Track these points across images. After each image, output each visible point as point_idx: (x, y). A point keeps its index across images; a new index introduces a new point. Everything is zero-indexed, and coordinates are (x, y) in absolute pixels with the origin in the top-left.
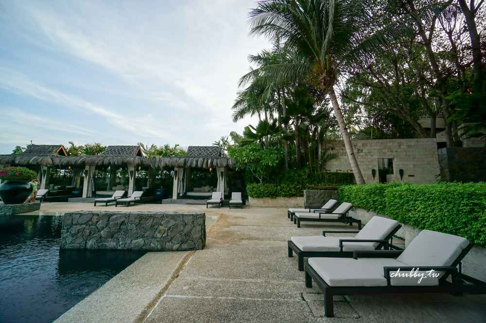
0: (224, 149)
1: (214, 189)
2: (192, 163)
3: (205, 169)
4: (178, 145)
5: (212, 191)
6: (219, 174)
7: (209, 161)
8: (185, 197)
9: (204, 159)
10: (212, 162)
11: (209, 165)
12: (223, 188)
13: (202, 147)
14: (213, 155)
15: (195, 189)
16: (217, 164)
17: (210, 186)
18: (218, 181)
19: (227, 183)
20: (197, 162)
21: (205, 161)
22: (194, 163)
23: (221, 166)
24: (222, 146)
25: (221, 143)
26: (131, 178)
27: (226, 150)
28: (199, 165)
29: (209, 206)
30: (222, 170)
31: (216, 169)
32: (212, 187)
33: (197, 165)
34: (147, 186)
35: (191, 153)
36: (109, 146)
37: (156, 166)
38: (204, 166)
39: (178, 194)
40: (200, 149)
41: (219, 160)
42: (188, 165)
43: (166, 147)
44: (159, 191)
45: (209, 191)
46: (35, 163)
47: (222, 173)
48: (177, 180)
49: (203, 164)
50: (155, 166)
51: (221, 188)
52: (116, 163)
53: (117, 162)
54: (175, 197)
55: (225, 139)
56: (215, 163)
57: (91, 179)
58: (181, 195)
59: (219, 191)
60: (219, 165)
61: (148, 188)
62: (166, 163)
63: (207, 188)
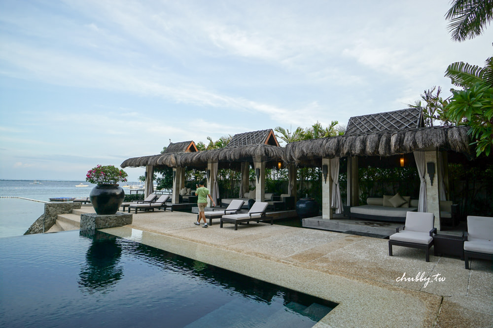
0: (432, 117)
1: (413, 202)
2: (352, 146)
3: (383, 157)
4: (336, 123)
5: (406, 205)
6: (421, 169)
7: (393, 139)
8: (347, 215)
9: (380, 136)
10: (400, 141)
11: (393, 148)
12: (437, 201)
13: (378, 114)
14: (403, 127)
15: (369, 200)
16: (415, 143)
17: (401, 195)
18: (422, 185)
19: (446, 189)
20: (364, 142)
21: (384, 139)
22: (358, 145)
23: (427, 148)
24: (425, 111)
25: (424, 104)
26: (258, 179)
27: (438, 118)
28: (369, 150)
29: (396, 248)
30: (432, 157)
31: (412, 155)
32: (407, 198)
33: (363, 150)
34: (287, 194)
35: (354, 129)
36: (236, 135)
37: (288, 157)
38: (381, 151)
39: (333, 210)
40: (373, 119)
41: (419, 134)
42: (345, 152)
43: (317, 128)
44: (302, 202)
45: (400, 207)
46: (161, 164)
47: (431, 166)
48: (328, 182)
49: (377, 147)
50: (286, 159)
51: (430, 201)
52: (232, 157)
53: (234, 155)
54: (326, 214)
55: (434, 94)
56: (408, 141)
57: (215, 181)
58: (338, 212)
59: (425, 211)
60: (420, 146)
61: (288, 195)
62: (302, 151)
63: (395, 200)
